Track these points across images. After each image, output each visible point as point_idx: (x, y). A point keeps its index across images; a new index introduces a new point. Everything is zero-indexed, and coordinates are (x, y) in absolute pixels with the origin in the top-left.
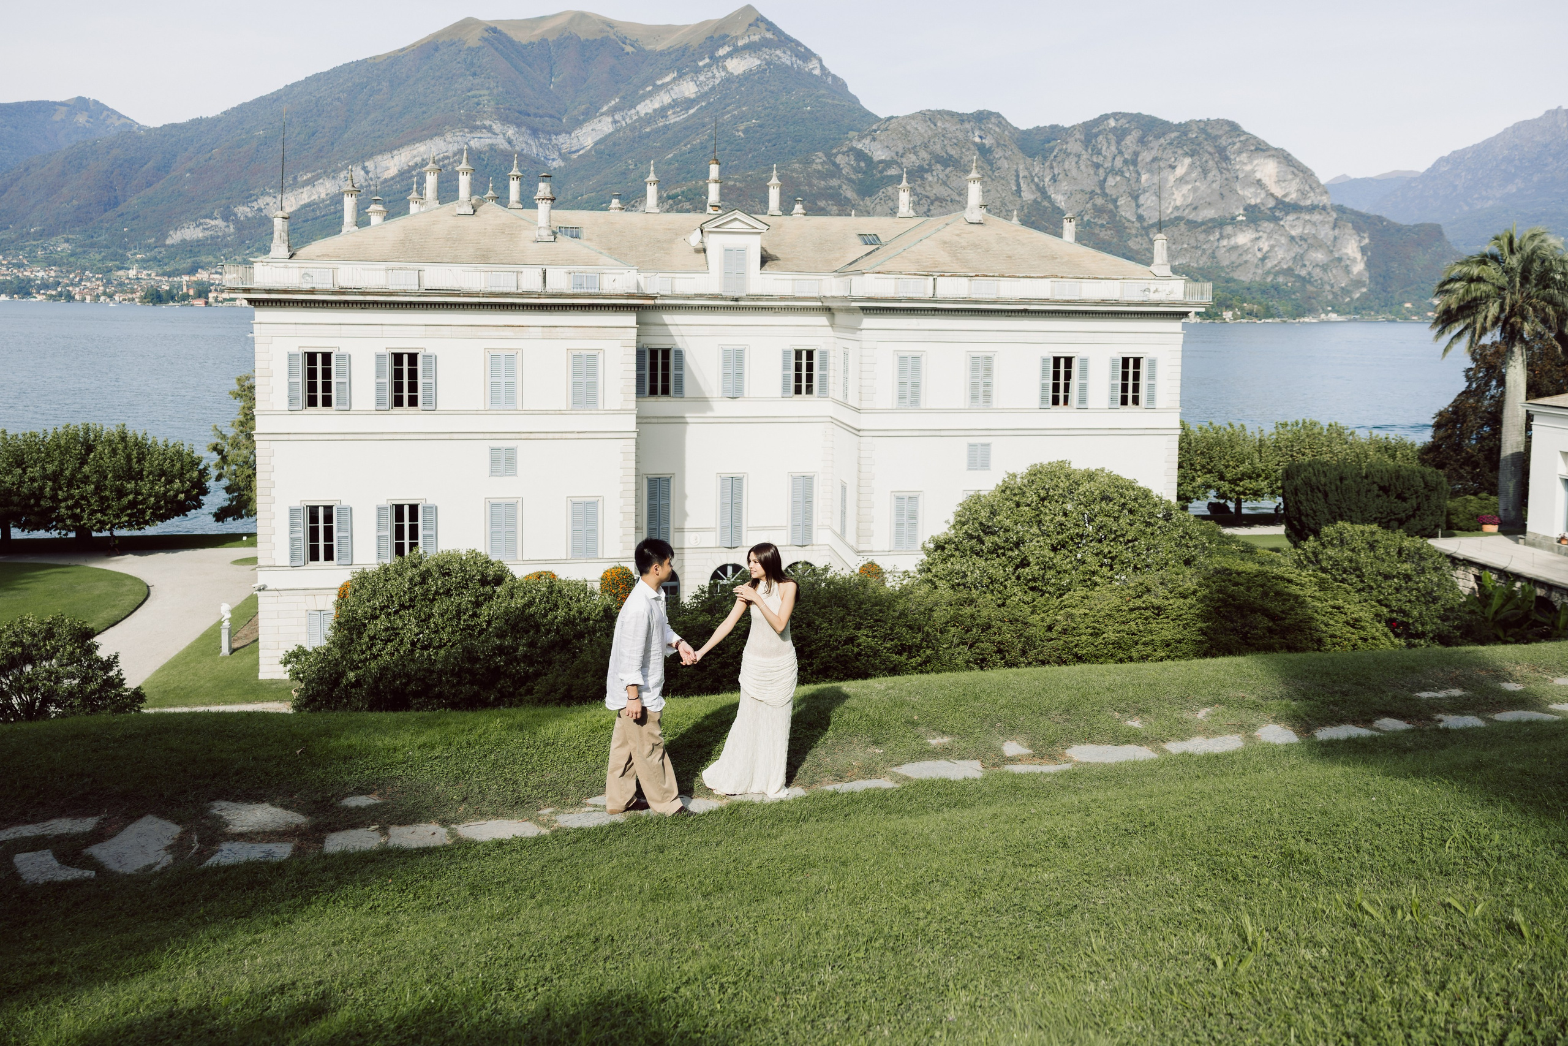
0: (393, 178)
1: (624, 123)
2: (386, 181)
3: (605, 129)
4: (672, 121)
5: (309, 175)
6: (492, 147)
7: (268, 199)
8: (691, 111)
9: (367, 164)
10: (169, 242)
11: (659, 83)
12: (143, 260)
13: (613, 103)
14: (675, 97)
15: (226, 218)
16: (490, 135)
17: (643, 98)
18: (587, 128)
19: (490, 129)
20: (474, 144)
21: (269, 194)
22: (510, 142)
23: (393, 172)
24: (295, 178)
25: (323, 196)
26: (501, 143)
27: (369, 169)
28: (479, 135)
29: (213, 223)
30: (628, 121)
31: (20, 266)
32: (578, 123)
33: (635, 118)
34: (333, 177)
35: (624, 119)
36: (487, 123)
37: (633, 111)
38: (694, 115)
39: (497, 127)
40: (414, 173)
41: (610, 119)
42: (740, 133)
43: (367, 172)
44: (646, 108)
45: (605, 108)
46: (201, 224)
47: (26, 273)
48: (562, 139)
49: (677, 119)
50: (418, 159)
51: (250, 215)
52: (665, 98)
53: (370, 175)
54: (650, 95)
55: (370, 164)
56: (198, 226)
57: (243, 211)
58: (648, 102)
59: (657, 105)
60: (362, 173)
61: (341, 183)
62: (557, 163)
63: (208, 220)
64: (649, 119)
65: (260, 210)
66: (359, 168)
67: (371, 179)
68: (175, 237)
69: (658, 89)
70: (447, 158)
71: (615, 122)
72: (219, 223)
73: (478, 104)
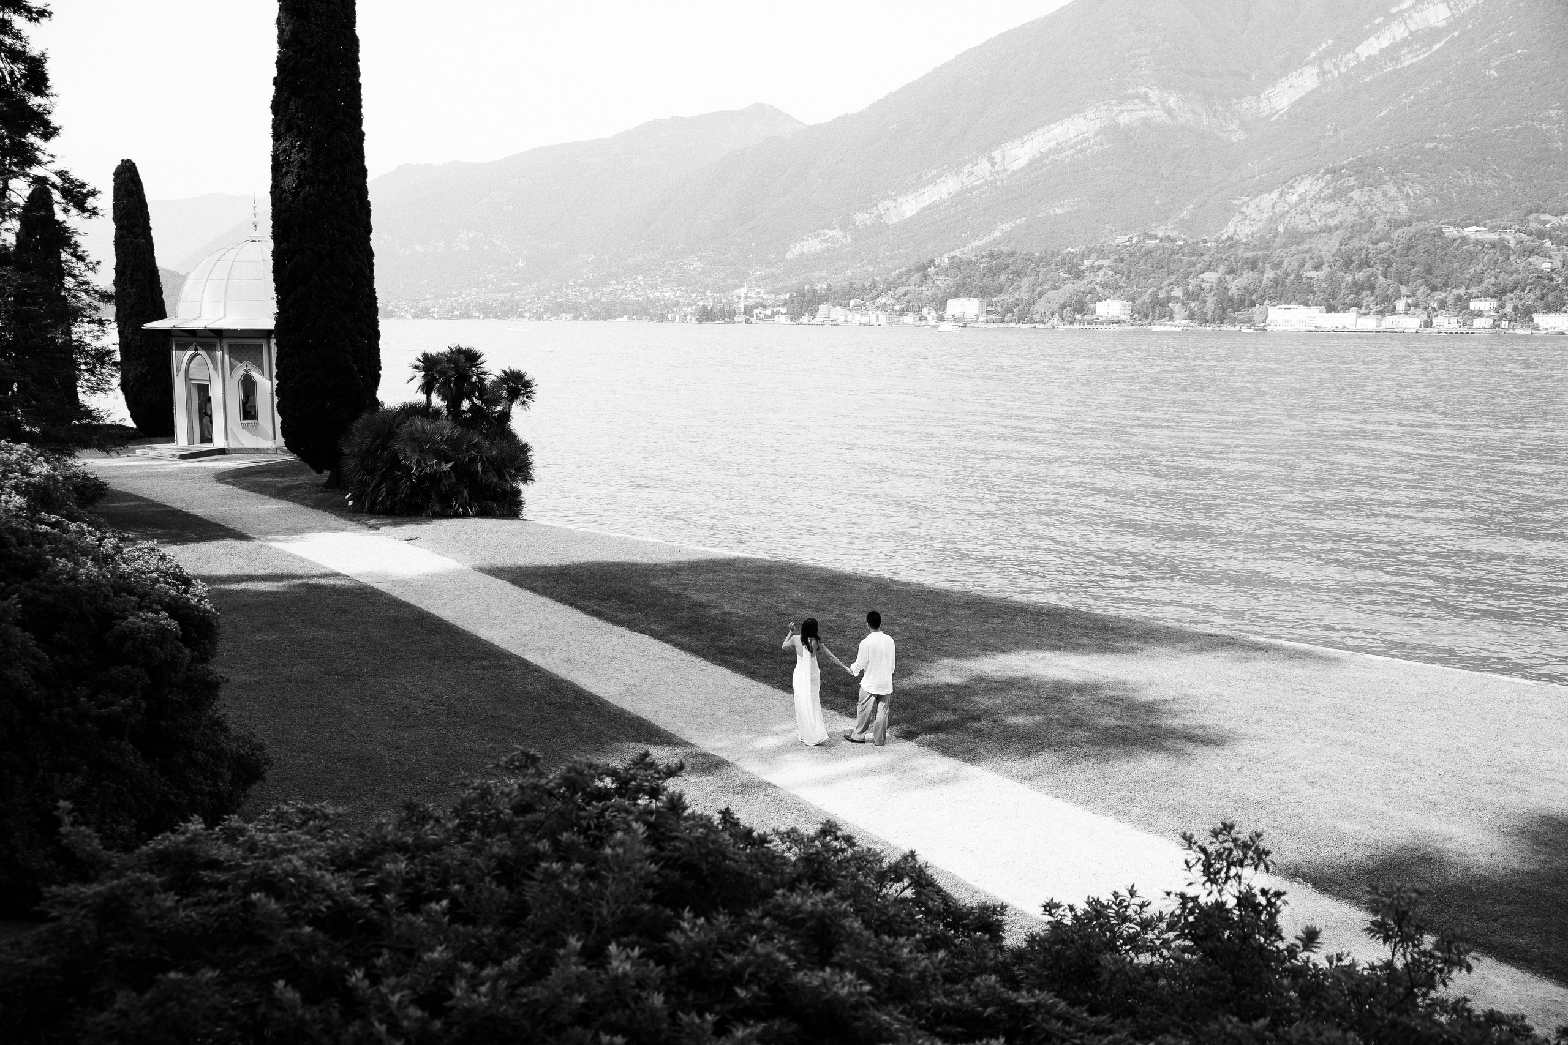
0: (1022, 170)
1: (1336, 73)
2: (1014, 173)
3: (1309, 84)
4: (1406, 64)
5: (934, 172)
6: (1145, 122)
7: (889, 203)
8: (1436, 47)
9: (994, 154)
10: (789, 256)
11: (1394, 10)
12: (762, 278)
13: (1324, 46)
14: (1413, 28)
15: (843, 228)
16: (1143, 105)
17: (1366, 36)
18: (1283, 84)
19: (1145, 98)
20: (1123, 119)
21: (890, 197)
22: (1170, 112)
23: (1023, 162)
24: (919, 177)
25: (945, 196)
26: (1158, 115)
27: (996, 160)
28: (1129, 107)
29: (831, 233)
30: (1343, 69)
31: (653, 286)
32: (1271, 79)
33: (1352, 64)
34: (957, 173)
35: (1337, 67)
36: (1142, 90)
37: (1351, 55)
38: (1438, 51)
39: (1154, 95)
40: (1046, 161)
41: (1315, 70)
42: (1493, 72)
43: (993, 164)
44: (1368, 48)
45: (1313, 54)
46: (819, 235)
47: (656, 294)
48: (1246, 104)
49: (1415, 60)
50: (1053, 144)
51: (868, 222)
52: (1399, 32)
53: (997, 167)
54: (1379, 28)
55: (997, 154)
56: (816, 238)
57: (862, 218)
58: (1372, 39)
59: (1385, 43)
60: (988, 165)
61: (965, 180)
62: (1238, 137)
63: (826, 231)
64: (1372, 63)
65: (880, 216)
66: (984, 160)
67: (997, 172)
68: (795, 251)
69: (1390, 18)
70: (1087, 139)
71: (1323, 73)
72: (837, 233)
73: (1134, 67)
